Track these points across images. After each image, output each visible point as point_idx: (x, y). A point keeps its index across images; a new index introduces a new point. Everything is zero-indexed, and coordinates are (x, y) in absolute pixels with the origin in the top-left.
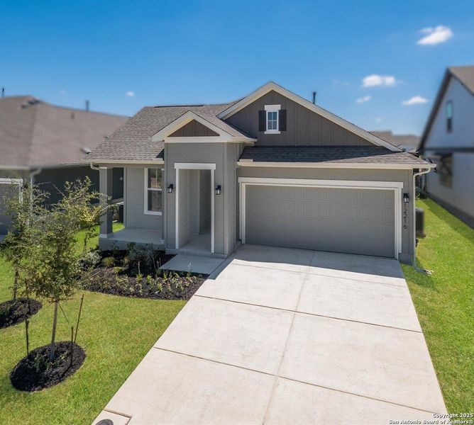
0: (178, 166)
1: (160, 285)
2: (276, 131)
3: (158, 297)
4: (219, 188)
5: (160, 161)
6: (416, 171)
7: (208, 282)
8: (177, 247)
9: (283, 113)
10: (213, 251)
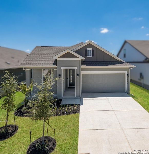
0: (62, 68)
1: (66, 110)
2: (91, 56)
3: (67, 114)
4: (78, 75)
5: (55, 66)
6: (130, 68)
7: (81, 106)
8: (62, 97)
9: (93, 51)
10: (76, 96)
